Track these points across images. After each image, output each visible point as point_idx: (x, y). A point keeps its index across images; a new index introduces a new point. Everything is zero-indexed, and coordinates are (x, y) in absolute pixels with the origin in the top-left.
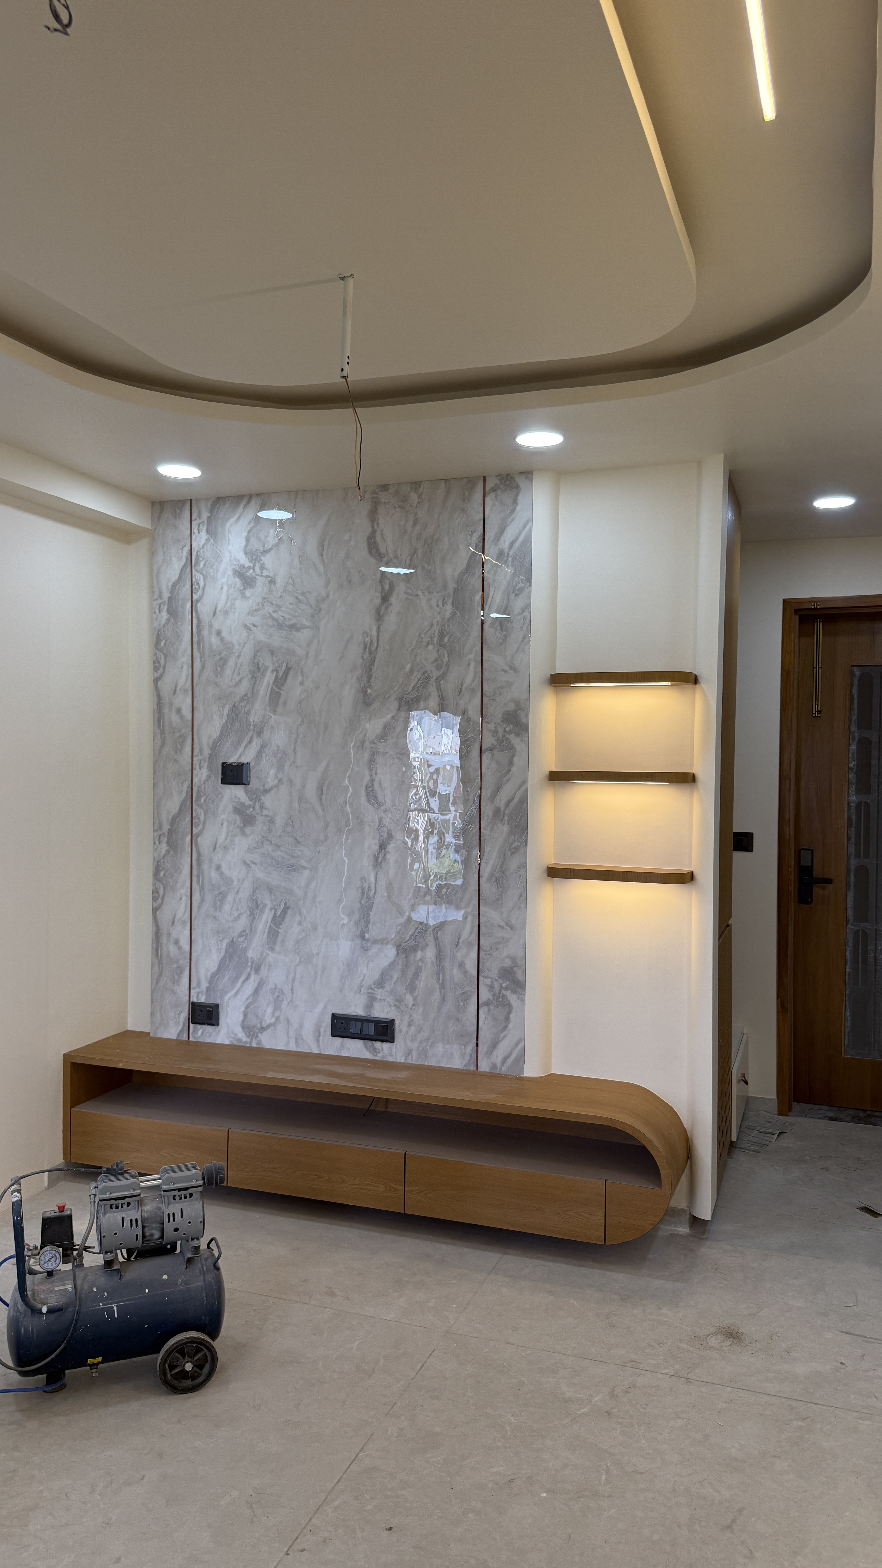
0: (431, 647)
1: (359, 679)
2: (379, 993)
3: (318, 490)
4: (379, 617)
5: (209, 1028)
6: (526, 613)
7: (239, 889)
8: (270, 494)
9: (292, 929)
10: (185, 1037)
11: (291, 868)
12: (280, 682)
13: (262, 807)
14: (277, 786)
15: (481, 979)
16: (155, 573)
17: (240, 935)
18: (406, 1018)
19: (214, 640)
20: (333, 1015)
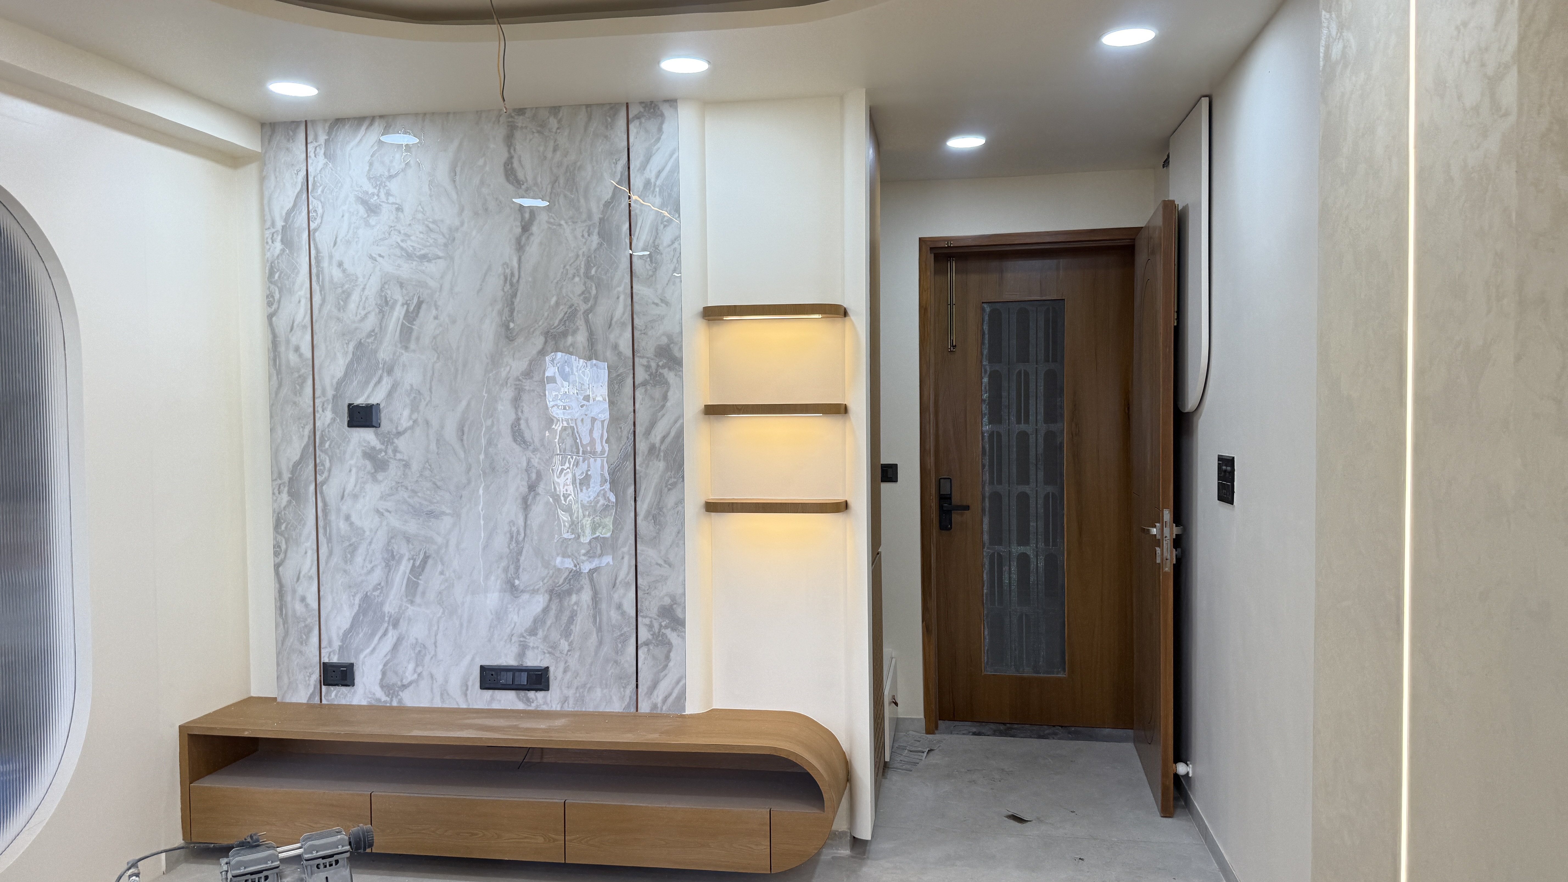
0: (577, 279)
1: (500, 313)
2: (532, 641)
3: (448, 113)
4: (520, 247)
5: (344, 689)
6: (676, 245)
7: (372, 539)
8: (395, 116)
9: (433, 580)
10: (317, 700)
11: (431, 514)
12: (411, 316)
13: (395, 451)
14: (411, 428)
15: (640, 619)
16: (265, 202)
17: (375, 589)
18: (562, 666)
19: (337, 273)
20: (482, 667)
